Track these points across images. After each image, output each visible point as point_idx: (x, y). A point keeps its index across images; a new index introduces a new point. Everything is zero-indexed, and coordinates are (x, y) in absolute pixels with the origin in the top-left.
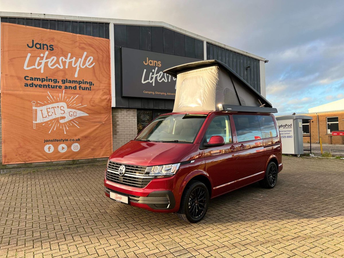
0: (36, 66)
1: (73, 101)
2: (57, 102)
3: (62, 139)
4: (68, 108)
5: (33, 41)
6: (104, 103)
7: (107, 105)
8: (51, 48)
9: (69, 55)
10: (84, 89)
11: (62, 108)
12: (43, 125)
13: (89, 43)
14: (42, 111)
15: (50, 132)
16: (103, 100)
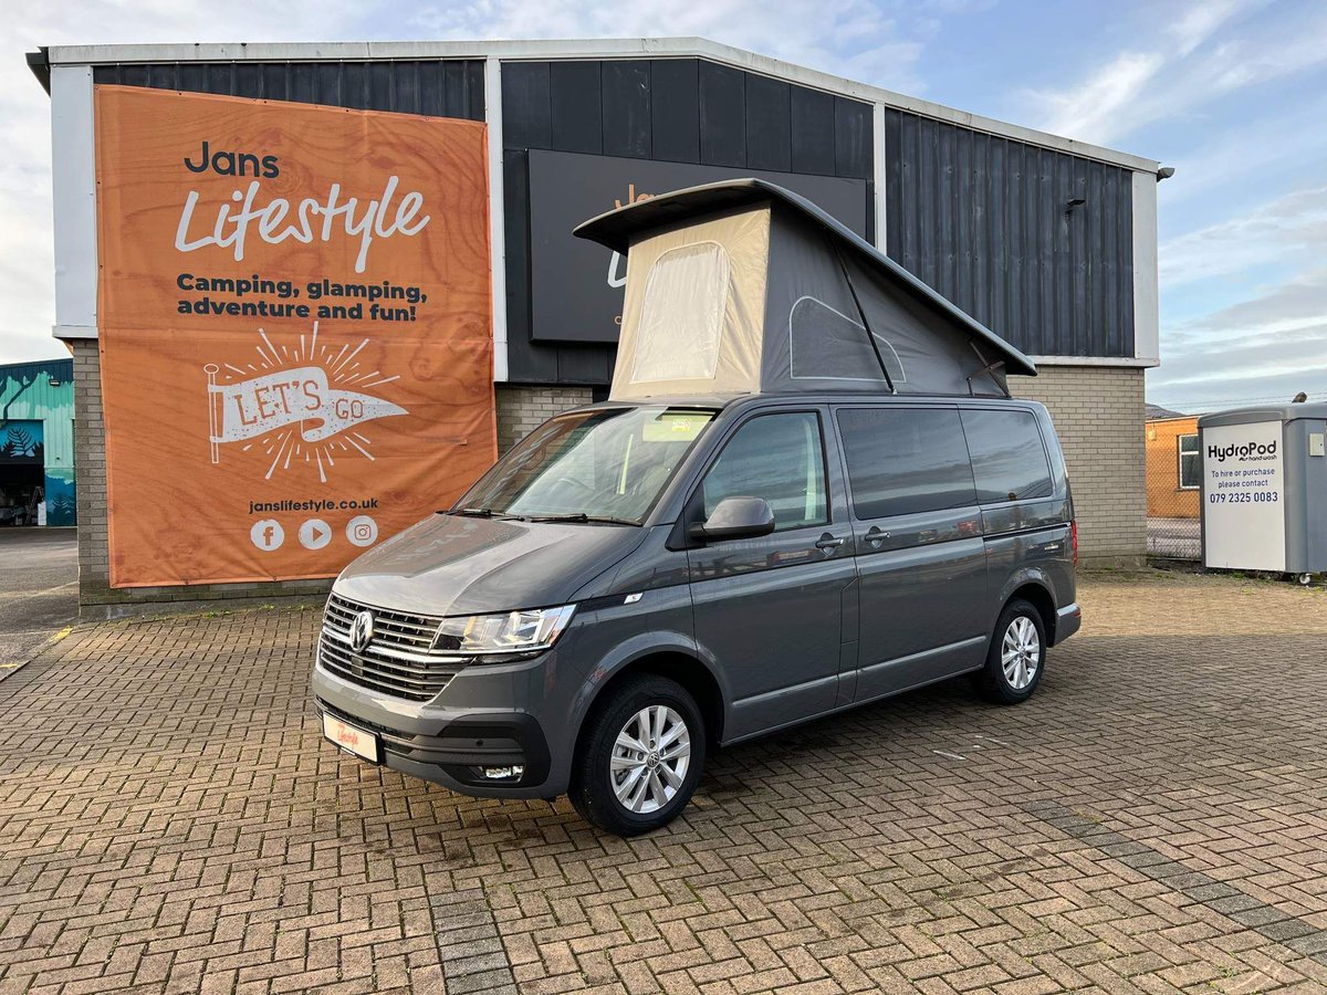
0: (217, 239)
1: (351, 363)
2: (293, 365)
3: (311, 502)
4: (333, 385)
5: (205, 145)
6: (465, 369)
7: (477, 373)
8: (269, 169)
9: (335, 190)
10: (390, 318)
11: (310, 388)
12: (245, 449)
13: (408, 140)
14: (238, 398)
15: (268, 477)
16: (461, 357)
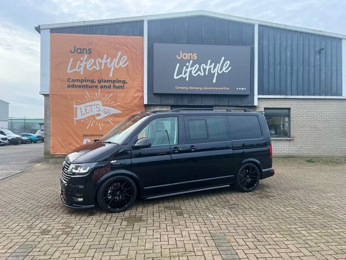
0: (77, 69)
1: (108, 99)
2: (94, 100)
3: (98, 135)
4: (103, 105)
5: (75, 46)
6: (136, 101)
7: (140, 102)
8: (89, 52)
9: (105, 56)
10: (118, 88)
11: (98, 106)
12: (82, 121)
13: (124, 42)
14: (81, 108)
15: (87, 128)
16: (136, 98)
